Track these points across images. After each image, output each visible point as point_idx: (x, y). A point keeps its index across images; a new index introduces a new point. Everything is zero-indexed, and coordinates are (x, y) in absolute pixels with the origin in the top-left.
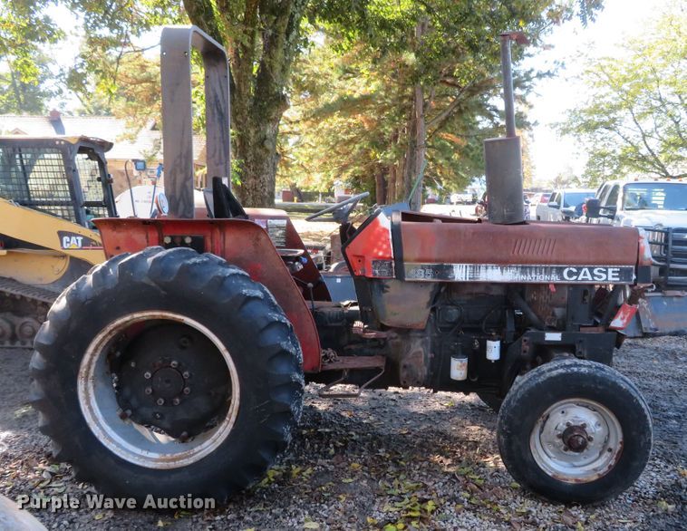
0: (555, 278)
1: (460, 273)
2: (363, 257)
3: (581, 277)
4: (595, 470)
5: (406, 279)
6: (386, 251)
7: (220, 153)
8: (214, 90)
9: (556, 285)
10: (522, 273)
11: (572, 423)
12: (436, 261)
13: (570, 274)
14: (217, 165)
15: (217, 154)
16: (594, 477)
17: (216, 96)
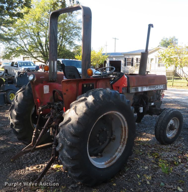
0: (154, 89)
1: (140, 90)
2: (119, 87)
3: (158, 88)
4: (173, 134)
5: (130, 92)
6: (126, 85)
7: (54, 52)
8: (53, 27)
9: (155, 90)
10: (150, 88)
11: (171, 124)
12: (135, 87)
13: (157, 87)
14: (53, 56)
15: (53, 52)
16: (174, 136)
17: (53, 30)
